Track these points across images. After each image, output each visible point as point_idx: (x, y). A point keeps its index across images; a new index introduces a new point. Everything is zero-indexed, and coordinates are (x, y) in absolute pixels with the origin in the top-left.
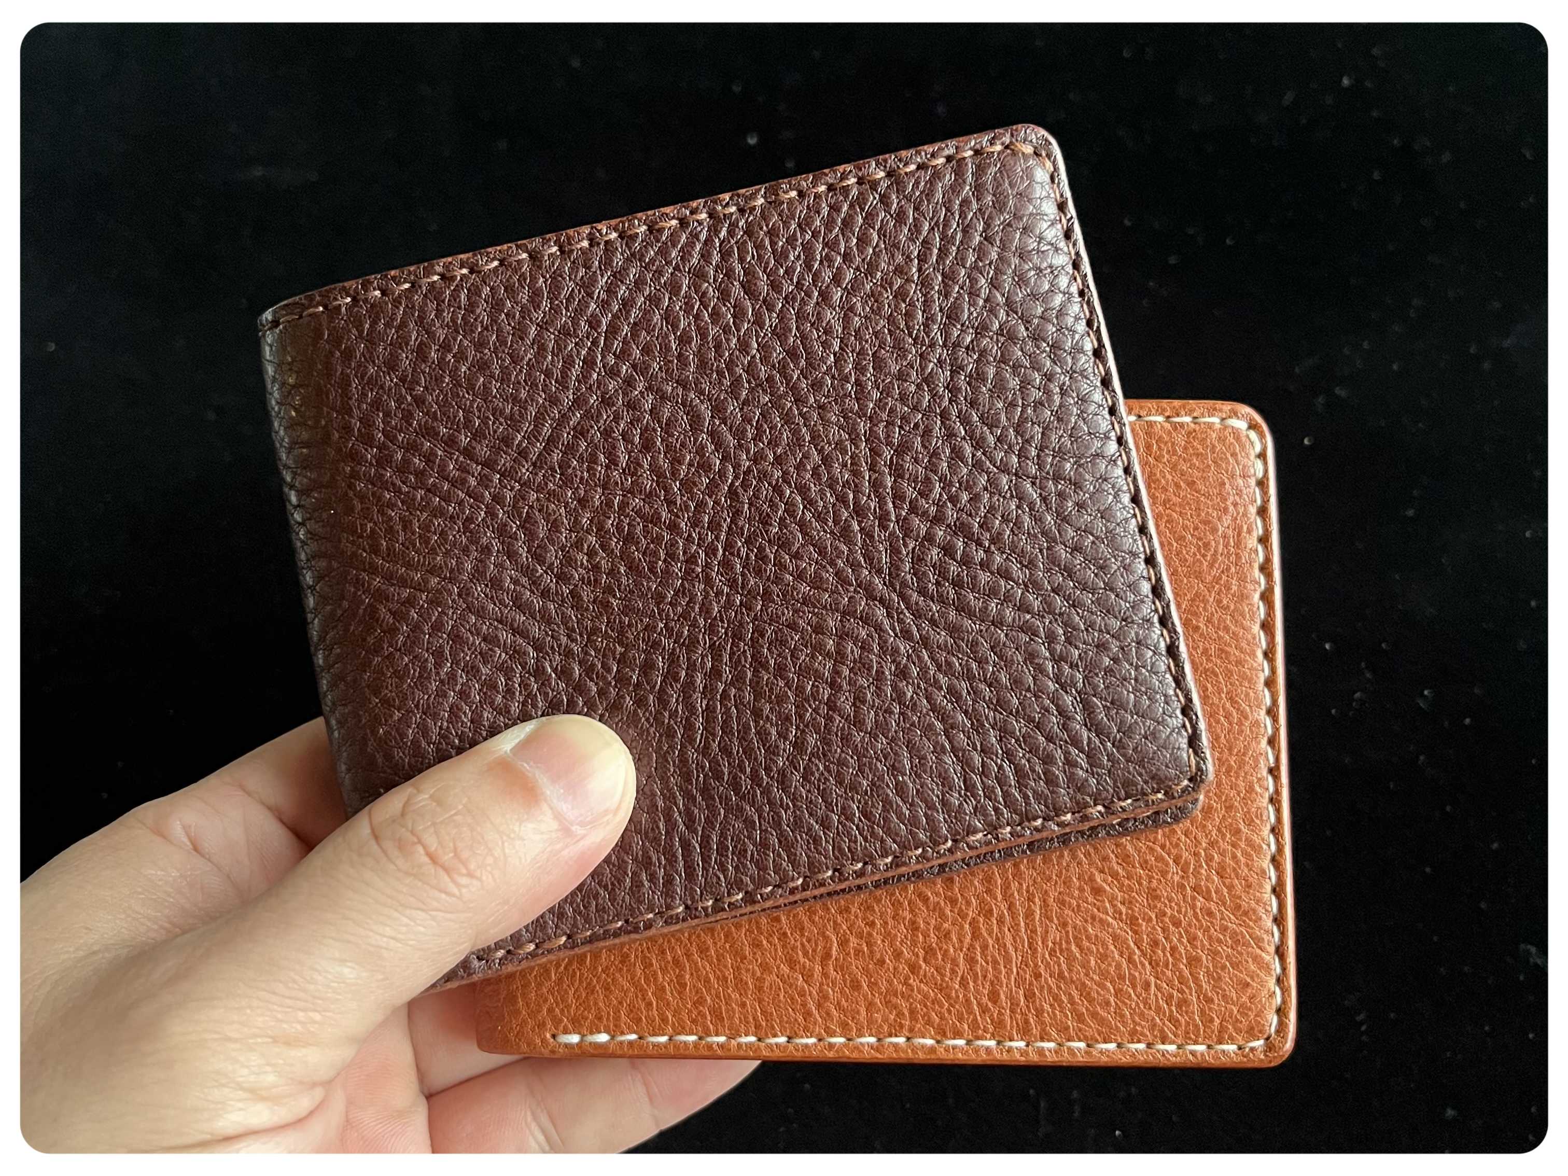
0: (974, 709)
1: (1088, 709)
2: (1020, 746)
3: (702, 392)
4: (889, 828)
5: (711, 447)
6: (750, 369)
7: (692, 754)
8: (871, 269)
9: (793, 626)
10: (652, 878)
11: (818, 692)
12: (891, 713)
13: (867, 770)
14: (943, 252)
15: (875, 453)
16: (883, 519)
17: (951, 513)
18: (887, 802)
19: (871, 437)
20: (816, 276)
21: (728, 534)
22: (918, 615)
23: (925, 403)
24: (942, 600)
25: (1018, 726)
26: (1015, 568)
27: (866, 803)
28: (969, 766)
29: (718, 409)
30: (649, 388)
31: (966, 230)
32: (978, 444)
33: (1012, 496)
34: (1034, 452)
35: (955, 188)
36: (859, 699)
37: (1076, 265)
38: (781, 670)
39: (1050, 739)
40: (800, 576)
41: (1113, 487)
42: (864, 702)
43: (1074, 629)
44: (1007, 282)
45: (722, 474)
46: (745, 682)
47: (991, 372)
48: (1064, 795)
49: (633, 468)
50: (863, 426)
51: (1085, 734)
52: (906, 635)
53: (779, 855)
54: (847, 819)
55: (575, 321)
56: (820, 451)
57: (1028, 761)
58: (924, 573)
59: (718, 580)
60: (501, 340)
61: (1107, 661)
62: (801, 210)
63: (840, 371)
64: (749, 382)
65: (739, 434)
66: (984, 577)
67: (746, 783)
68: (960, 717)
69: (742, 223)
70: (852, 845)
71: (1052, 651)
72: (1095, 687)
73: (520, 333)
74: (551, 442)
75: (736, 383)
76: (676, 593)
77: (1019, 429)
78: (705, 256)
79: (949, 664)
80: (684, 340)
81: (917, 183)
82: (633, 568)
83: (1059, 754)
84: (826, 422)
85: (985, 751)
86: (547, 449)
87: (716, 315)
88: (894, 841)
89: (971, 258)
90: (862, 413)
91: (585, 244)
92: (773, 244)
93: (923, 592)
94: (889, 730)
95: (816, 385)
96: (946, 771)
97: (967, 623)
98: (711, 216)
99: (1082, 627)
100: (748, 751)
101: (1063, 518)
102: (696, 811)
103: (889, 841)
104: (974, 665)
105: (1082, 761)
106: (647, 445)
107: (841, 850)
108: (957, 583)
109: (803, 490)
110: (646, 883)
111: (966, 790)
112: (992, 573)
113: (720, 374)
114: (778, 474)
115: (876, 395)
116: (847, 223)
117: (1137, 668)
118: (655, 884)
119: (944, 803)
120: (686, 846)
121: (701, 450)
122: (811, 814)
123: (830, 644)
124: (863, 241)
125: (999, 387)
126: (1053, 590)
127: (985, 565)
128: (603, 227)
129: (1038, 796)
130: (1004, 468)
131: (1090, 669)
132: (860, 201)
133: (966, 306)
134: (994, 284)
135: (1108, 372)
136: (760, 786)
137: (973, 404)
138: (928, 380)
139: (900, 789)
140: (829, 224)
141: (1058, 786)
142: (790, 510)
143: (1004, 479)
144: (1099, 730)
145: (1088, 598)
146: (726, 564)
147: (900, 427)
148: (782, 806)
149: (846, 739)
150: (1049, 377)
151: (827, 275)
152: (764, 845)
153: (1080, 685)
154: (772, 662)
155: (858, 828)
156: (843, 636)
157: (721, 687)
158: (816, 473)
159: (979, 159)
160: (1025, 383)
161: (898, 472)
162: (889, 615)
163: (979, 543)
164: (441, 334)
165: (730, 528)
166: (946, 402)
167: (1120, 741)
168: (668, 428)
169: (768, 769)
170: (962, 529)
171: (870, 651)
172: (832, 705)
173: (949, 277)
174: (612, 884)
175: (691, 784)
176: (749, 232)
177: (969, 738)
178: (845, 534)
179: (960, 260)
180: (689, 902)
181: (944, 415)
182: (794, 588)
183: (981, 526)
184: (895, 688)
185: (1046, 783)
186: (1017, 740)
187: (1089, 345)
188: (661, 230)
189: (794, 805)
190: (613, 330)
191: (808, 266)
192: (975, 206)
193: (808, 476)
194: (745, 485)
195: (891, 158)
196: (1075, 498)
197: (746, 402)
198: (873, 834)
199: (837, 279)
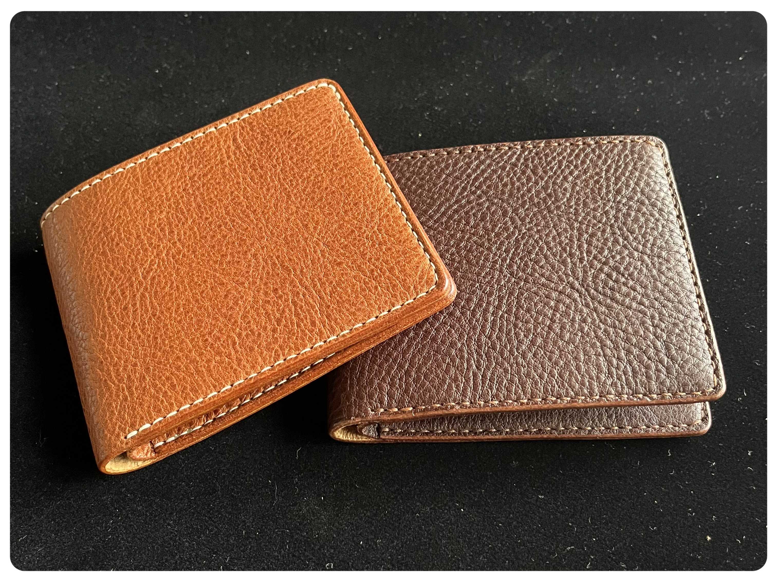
0: (615, 340)
1: (668, 348)
2: (635, 359)
3: (509, 204)
4: (570, 384)
5: (510, 223)
6: (531, 199)
7: (483, 338)
8: (585, 172)
9: (536, 294)
10: (457, 387)
11: (545, 321)
12: (577, 335)
13: (563, 357)
14: (616, 170)
15: (581, 235)
16: (581, 260)
17: (611, 263)
18: (571, 373)
19: (579, 229)
20: (562, 171)
21: (512, 254)
22: (593, 298)
23: (604, 221)
24: (605, 295)
25: (635, 351)
26: (638, 288)
27: (561, 371)
28: (611, 363)
29: (515, 210)
30: (488, 200)
31: (626, 165)
32: (626, 239)
33: (639, 260)
34: (649, 246)
35: (623, 150)
36: (563, 328)
37: (671, 185)
38: (528, 310)
39: (649, 358)
40: (542, 275)
41: (683, 265)
42: (565, 329)
43: (663, 315)
44: (642, 184)
45: (513, 233)
46: (512, 312)
47: (633, 214)
48: (654, 385)
49: (476, 226)
50: (576, 225)
51: (666, 359)
52: (587, 306)
53: (518, 387)
54: (551, 376)
55: (462, 175)
56: (557, 231)
57: (639, 366)
58: (598, 282)
59: (505, 271)
60: (431, 179)
61: (677, 331)
62: (559, 150)
63: (569, 203)
64: (529, 202)
65: (523, 220)
66: (624, 289)
67: (506, 354)
68: (608, 342)
69: (534, 151)
70: (553, 388)
71: (653, 323)
72: (672, 340)
73: (439, 177)
74: (444, 214)
75: (524, 203)
76: (486, 274)
77: (644, 236)
78: (518, 160)
79: (606, 320)
80: (505, 185)
81: (607, 147)
82: (468, 262)
83: (653, 365)
84: (560, 221)
85: (619, 359)
86: (442, 216)
87: (519, 179)
88: (573, 391)
89: (627, 174)
90: (576, 220)
91: (470, 151)
92: (546, 158)
93: (596, 290)
94: (575, 342)
95: (558, 208)
96: (600, 364)
97: (615, 305)
98: (522, 147)
99: (667, 315)
100: (510, 341)
101: (660, 271)
102: (482, 362)
103: (570, 390)
104: (617, 323)
105: (664, 370)
106: (483, 219)
107: (547, 390)
108: (612, 289)
109: (547, 243)
110: (454, 389)
111: (609, 374)
112: (628, 287)
113: (518, 198)
114: (537, 236)
115: (583, 214)
116: (577, 156)
117: (691, 336)
118: (458, 390)
119: (598, 378)
120: (475, 375)
121: (505, 223)
122: (535, 371)
123: (552, 303)
124: (583, 162)
125: (636, 220)
126: (655, 299)
127: (625, 284)
128: (479, 146)
129: (642, 383)
130: (637, 250)
131: (670, 333)
132: (584, 150)
133: (624, 190)
134: (637, 184)
135: (683, 224)
136: (513, 355)
137: (624, 224)
138: (606, 213)
139: (578, 368)
140: (570, 155)
141: (651, 379)
142: (541, 249)
143: (636, 254)
144: (673, 359)
145: (670, 305)
146: (510, 266)
147: (593, 227)
148: (522, 365)
149: (555, 343)
150: (657, 220)
151: (567, 171)
152: (511, 381)
153: (665, 338)
154: (525, 306)
155: (556, 381)
156: (558, 301)
157: (501, 313)
158: (554, 238)
159: (632, 143)
160: (647, 220)
161: (589, 243)
162: (580, 297)
163: (623, 275)
164: (408, 175)
165: (514, 252)
166: (613, 221)
167: (682, 364)
168: (493, 214)
169: (517, 349)
170: (616, 269)
171: (570, 309)
172: (550, 328)
173: (618, 179)
174: (438, 387)
175: (481, 350)
176: (537, 154)
177: (612, 352)
178: (564, 262)
179: (623, 174)
180: (473, 401)
181: (612, 226)
182: (539, 278)
183: (625, 269)
184: (580, 325)
185: (646, 377)
186: (634, 356)
187: (675, 213)
188: (501, 149)
189: (528, 366)
190: (476, 179)
191: (560, 167)
192: (630, 157)
193: (550, 239)
194: (523, 238)
195: (597, 138)
196: (666, 265)
197: (527, 209)
198: (563, 384)
199: (571, 173)
